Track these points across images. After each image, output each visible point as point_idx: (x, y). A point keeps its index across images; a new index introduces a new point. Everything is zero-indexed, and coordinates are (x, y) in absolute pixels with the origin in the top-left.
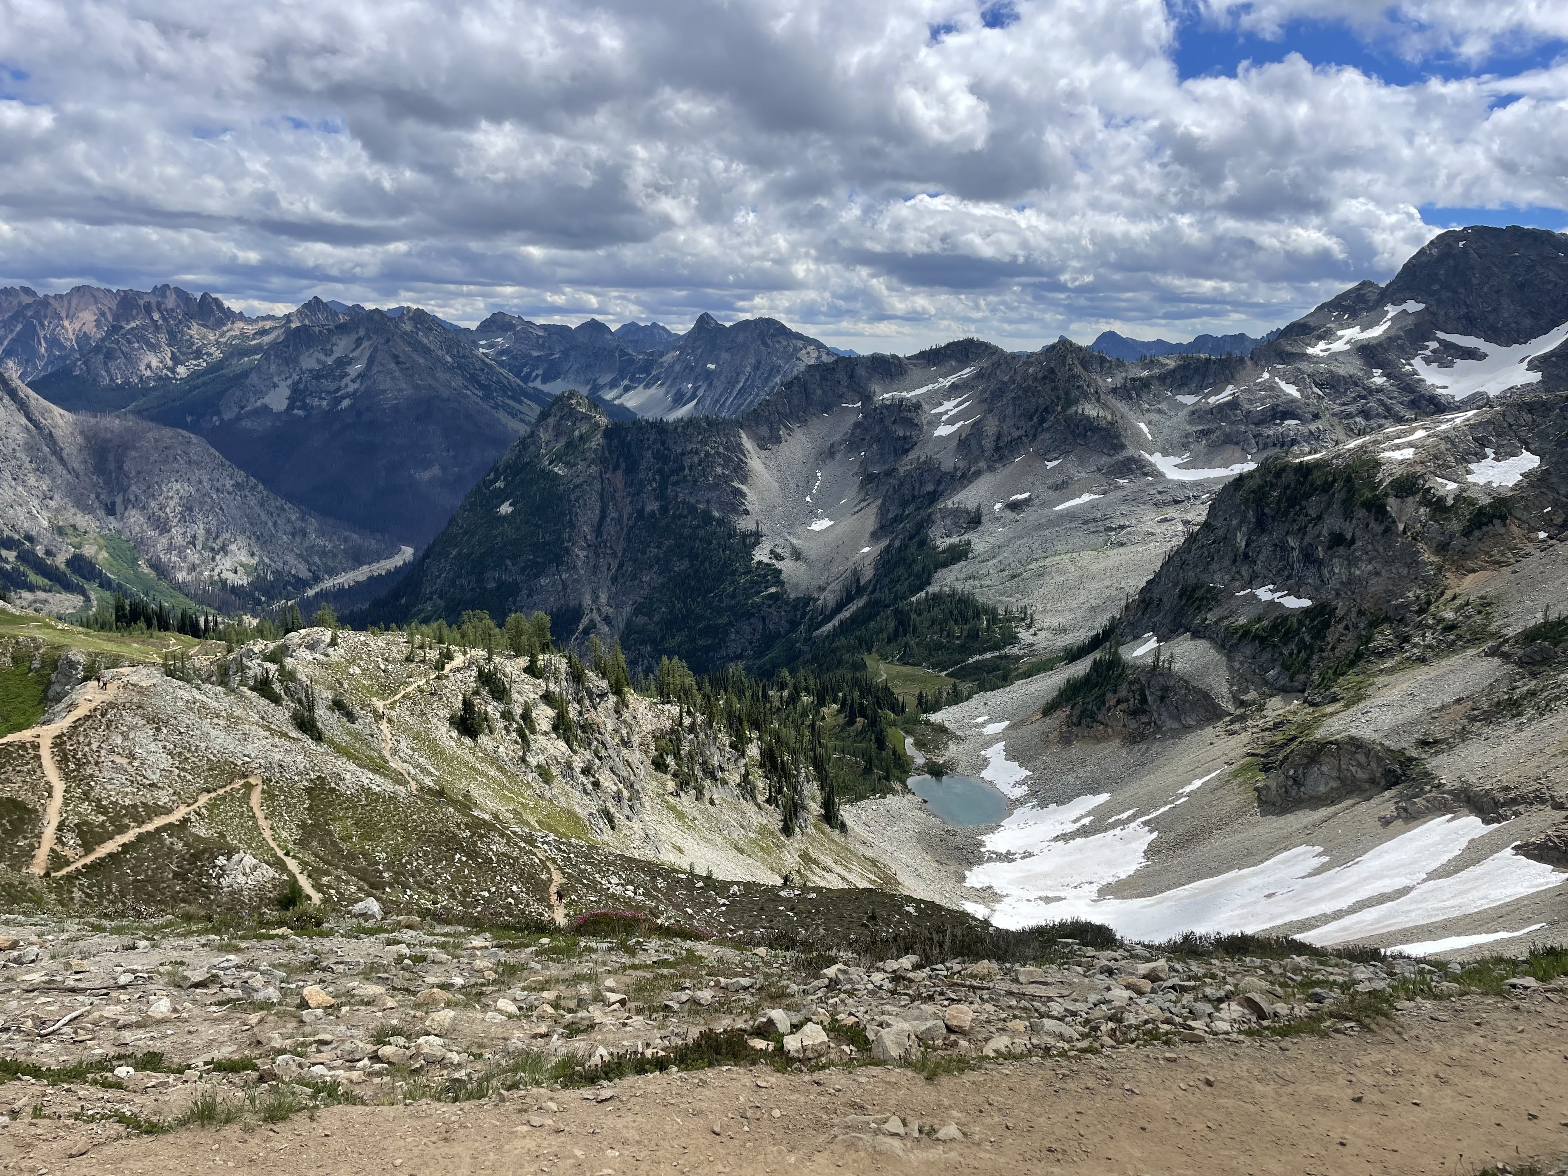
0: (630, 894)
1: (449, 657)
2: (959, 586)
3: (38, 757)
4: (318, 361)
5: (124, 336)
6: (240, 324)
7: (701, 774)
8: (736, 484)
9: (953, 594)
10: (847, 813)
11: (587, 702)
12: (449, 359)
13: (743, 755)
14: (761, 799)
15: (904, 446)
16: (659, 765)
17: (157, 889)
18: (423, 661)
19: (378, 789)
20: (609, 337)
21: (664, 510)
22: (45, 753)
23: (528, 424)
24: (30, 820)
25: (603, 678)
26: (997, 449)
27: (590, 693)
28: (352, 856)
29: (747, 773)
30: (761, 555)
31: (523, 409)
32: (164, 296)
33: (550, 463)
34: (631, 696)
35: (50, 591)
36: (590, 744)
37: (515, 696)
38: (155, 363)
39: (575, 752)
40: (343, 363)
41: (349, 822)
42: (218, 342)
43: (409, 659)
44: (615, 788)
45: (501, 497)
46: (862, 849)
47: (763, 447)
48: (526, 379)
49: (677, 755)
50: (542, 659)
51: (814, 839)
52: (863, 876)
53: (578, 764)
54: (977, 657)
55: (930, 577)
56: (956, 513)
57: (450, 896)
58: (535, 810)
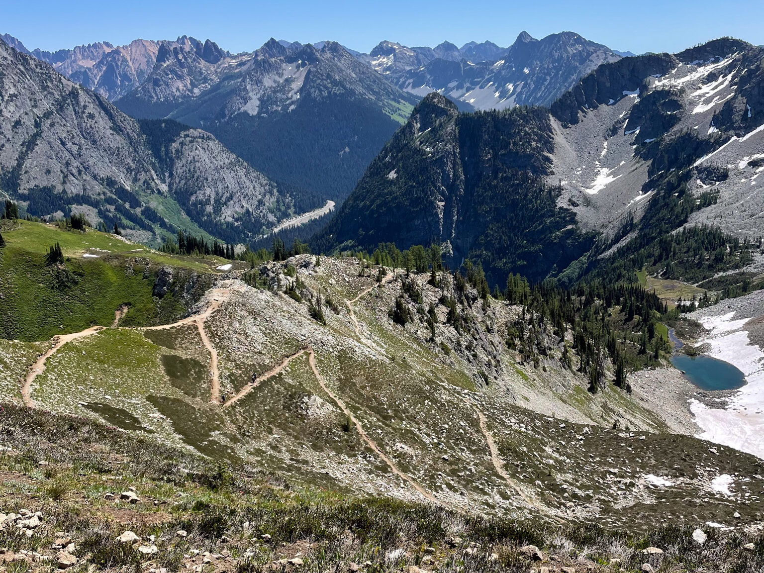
0: (523, 429)
1: (383, 273)
2: (709, 224)
3: (199, 334)
4: (275, 81)
5: (163, 70)
6: (228, 60)
7: (536, 351)
8: (546, 154)
9: (705, 227)
10: (631, 379)
11: (466, 304)
12: (354, 75)
13: (562, 340)
14: (575, 368)
15: (670, 122)
16: (510, 345)
17: (277, 415)
18: (369, 276)
19: (374, 358)
20: (456, 53)
22: (201, 331)
23: (404, 117)
24: (205, 371)
25: (474, 287)
27: (467, 298)
28: (369, 399)
29: (566, 351)
30: (562, 202)
31: (401, 107)
32: (184, 43)
33: (421, 143)
34: (491, 299)
35: (134, 229)
36: (469, 330)
37: (424, 298)
38: (181, 87)
39: (461, 335)
40: (288, 81)
41: (363, 378)
42: (216, 72)
43: (360, 275)
44: (487, 359)
45: (389, 167)
46: (642, 403)
47: (565, 127)
48: (402, 87)
49: (521, 338)
50: (439, 275)
51: (610, 396)
52: (644, 422)
53: (464, 344)
54: (721, 274)
55: (687, 217)
56: (706, 169)
57: (426, 426)
58: (442, 371)
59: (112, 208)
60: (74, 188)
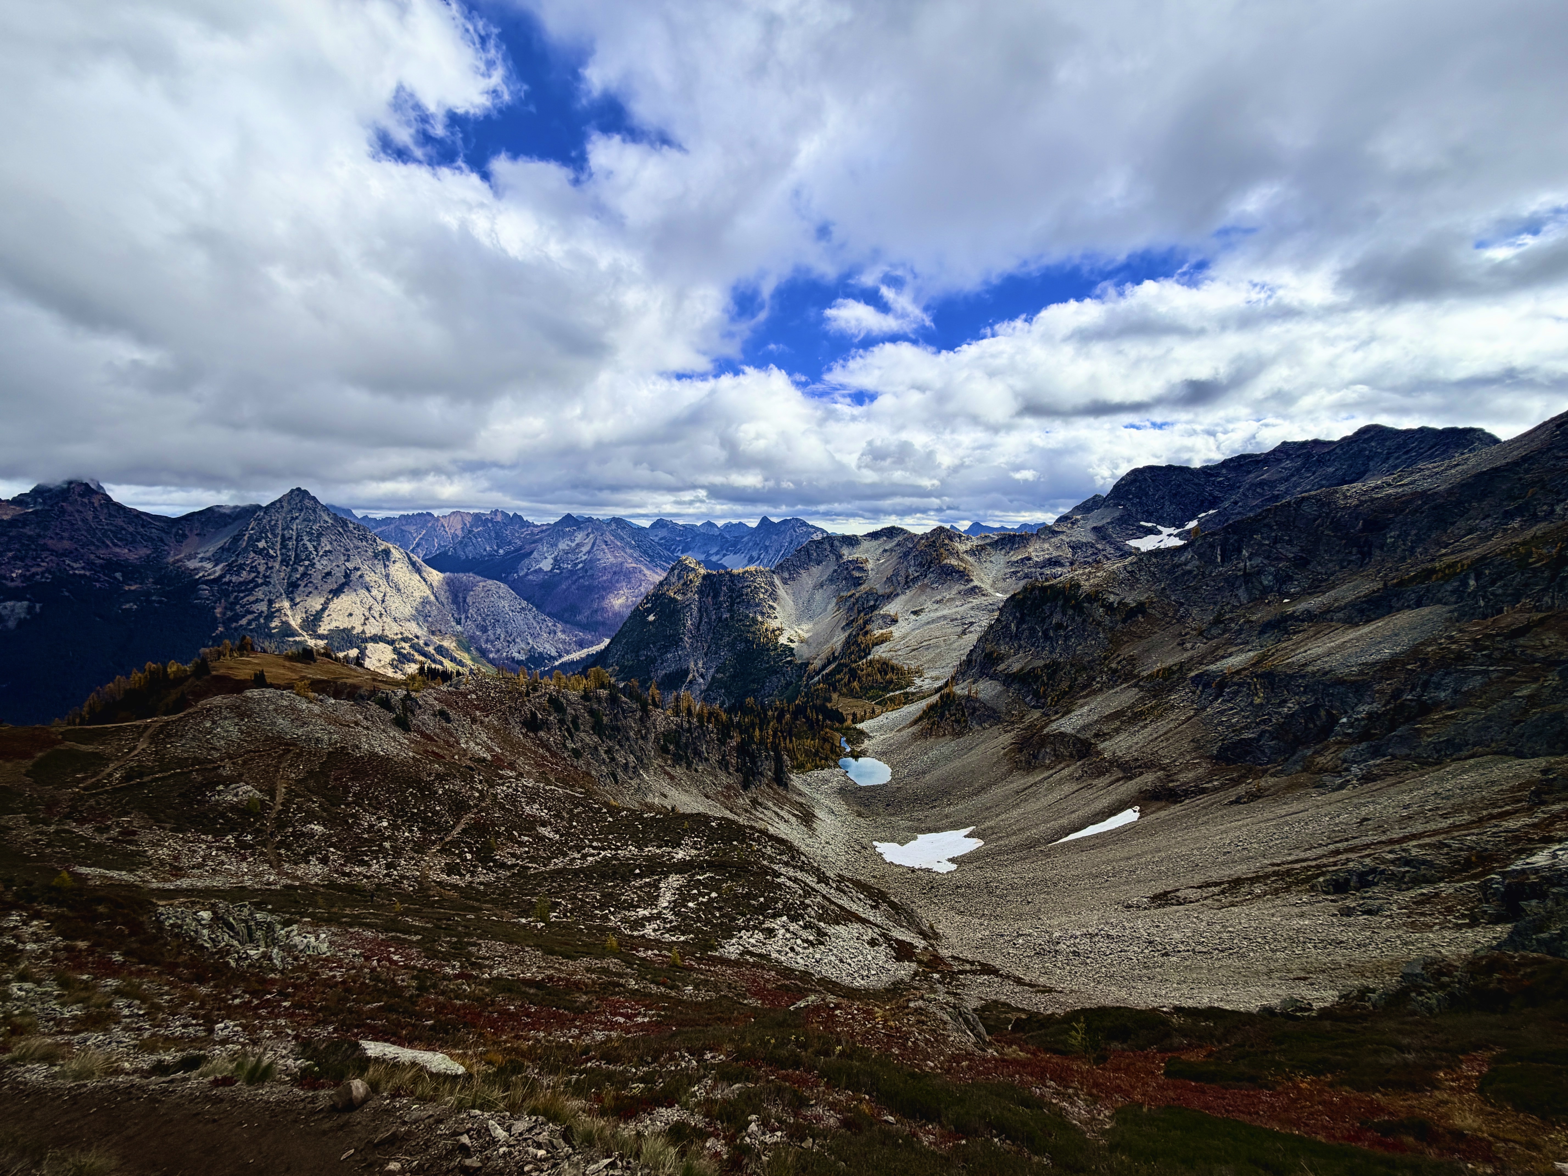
2: (884, 655)
4: (568, 545)
5: (474, 535)
6: (531, 528)
7: (691, 755)
8: (771, 603)
9: (881, 660)
11: (620, 715)
15: (858, 582)
20: (716, 530)
21: (732, 617)
22: (150, 730)
26: (907, 582)
27: (623, 710)
32: (495, 515)
33: (675, 594)
40: (580, 546)
42: (519, 537)
45: (649, 612)
46: (797, 798)
47: (785, 583)
51: (764, 792)
54: (890, 694)
55: (870, 651)
56: (884, 617)
59: (406, 645)
60: (372, 629)
